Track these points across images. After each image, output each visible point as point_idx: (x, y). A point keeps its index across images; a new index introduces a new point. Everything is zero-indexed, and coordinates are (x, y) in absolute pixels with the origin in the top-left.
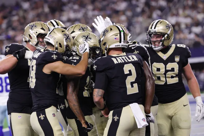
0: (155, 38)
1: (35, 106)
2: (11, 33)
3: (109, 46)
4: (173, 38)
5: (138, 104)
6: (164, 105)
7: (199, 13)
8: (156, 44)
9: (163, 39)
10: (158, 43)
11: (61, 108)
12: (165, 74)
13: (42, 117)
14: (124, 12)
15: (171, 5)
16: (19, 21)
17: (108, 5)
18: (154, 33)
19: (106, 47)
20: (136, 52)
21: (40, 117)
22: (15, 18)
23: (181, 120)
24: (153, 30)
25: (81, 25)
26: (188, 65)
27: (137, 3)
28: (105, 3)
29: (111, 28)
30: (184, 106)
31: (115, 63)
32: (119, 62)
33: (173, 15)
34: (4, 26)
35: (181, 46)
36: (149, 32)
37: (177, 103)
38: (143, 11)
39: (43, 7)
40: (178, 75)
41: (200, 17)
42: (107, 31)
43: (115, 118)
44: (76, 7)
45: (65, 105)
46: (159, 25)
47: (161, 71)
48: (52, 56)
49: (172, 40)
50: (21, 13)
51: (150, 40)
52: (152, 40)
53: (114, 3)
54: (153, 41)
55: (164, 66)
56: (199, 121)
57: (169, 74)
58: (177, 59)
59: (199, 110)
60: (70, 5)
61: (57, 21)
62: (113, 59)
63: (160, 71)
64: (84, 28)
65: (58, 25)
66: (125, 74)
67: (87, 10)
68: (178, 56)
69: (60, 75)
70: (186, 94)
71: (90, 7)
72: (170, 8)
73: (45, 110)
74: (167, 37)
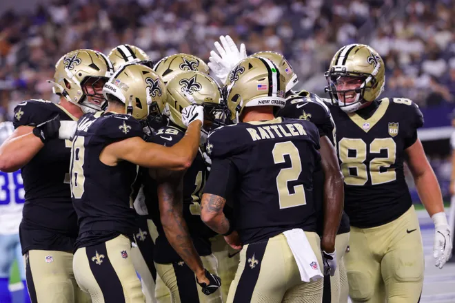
0: (345, 83)
1: (83, 236)
2: (27, 75)
3: (245, 101)
4: (384, 83)
5: (304, 230)
6: (365, 230)
7: (439, 30)
8: (346, 97)
9: (362, 86)
10: (351, 96)
11: (140, 237)
12: (367, 162)
13: (98, 259)
14: (274, 29)
15: (378, 12)
16: (44, 48)
17: (240, 13)
18: (342, 74)
19: (239, 105)
20: (305, 116)
21: (93, 259)
22: (36, 42)
23: (401, 262)
24: (339, 67)
25: (186, 56)
26: (416, 143)
27: (304, 9)
28: (233, 9)
29: (250, 64)
30: (408, 232)
31: (254, 139)
32: (263, 138)
33: (383, 35)
34: (11, 59)
35: (403, 101)
36: (331, 72)
37: (394, 227)
38: (317, 27)
39: (97, 18)
40: (396, 166)
41: (442, 39)
42: (242, 70)
43: (251, 262)
44: (170, 18)
45: (148, 231)
46: (353, 57)
47: (358, 155)
48: (120, 127)
49: (382, 89)
50: (49, 31)
51: (333, 89)
52: (338, 88)
53: (254, 8)
54: (340, 92)
55: (365, 145)
56: (440, 266)
57: (376, 163)
58: (393, 130)
59: (441, 243)
60: (157, 13)
61: (132, 47)
62: (249, 130)
63: (355, 156)
64: (192, 63)
65: (135, 57)
66: (275, 163)
67: (195, 24)
68: (395, 124)
69: (138, 167)
70: (413, 206)
71: (201, 18)
72: (376, 21)
73: (107, 243)
74: (371, 82)
